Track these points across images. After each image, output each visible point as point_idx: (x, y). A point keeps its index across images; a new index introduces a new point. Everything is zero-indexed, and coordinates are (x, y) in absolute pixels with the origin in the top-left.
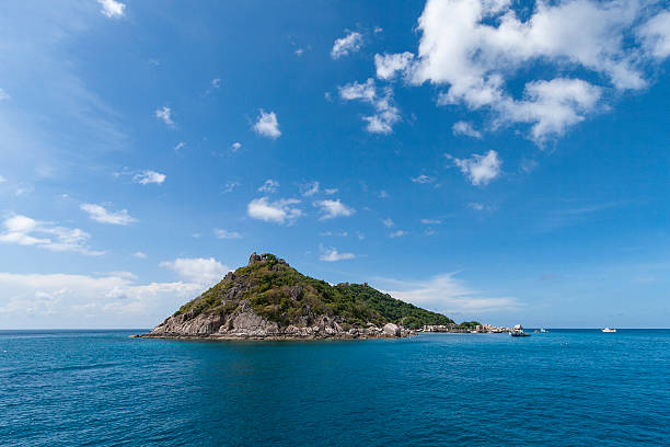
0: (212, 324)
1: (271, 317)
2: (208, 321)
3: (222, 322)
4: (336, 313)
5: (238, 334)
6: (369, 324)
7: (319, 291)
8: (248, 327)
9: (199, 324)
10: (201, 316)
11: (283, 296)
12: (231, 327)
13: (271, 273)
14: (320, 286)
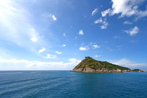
0: (82, 70)
1: (93, 68)
2: (81, 69)
3: (84, 69)
4: (105, 67)
5: (87, 71)
6: (113, 69)
7: (100, 63)
8: (89, 70)
9: (80, 70)
10: (80, 68)
11: (94, 64)
12: (86, 70)
13: (90, 60)
14: (100, 62)
